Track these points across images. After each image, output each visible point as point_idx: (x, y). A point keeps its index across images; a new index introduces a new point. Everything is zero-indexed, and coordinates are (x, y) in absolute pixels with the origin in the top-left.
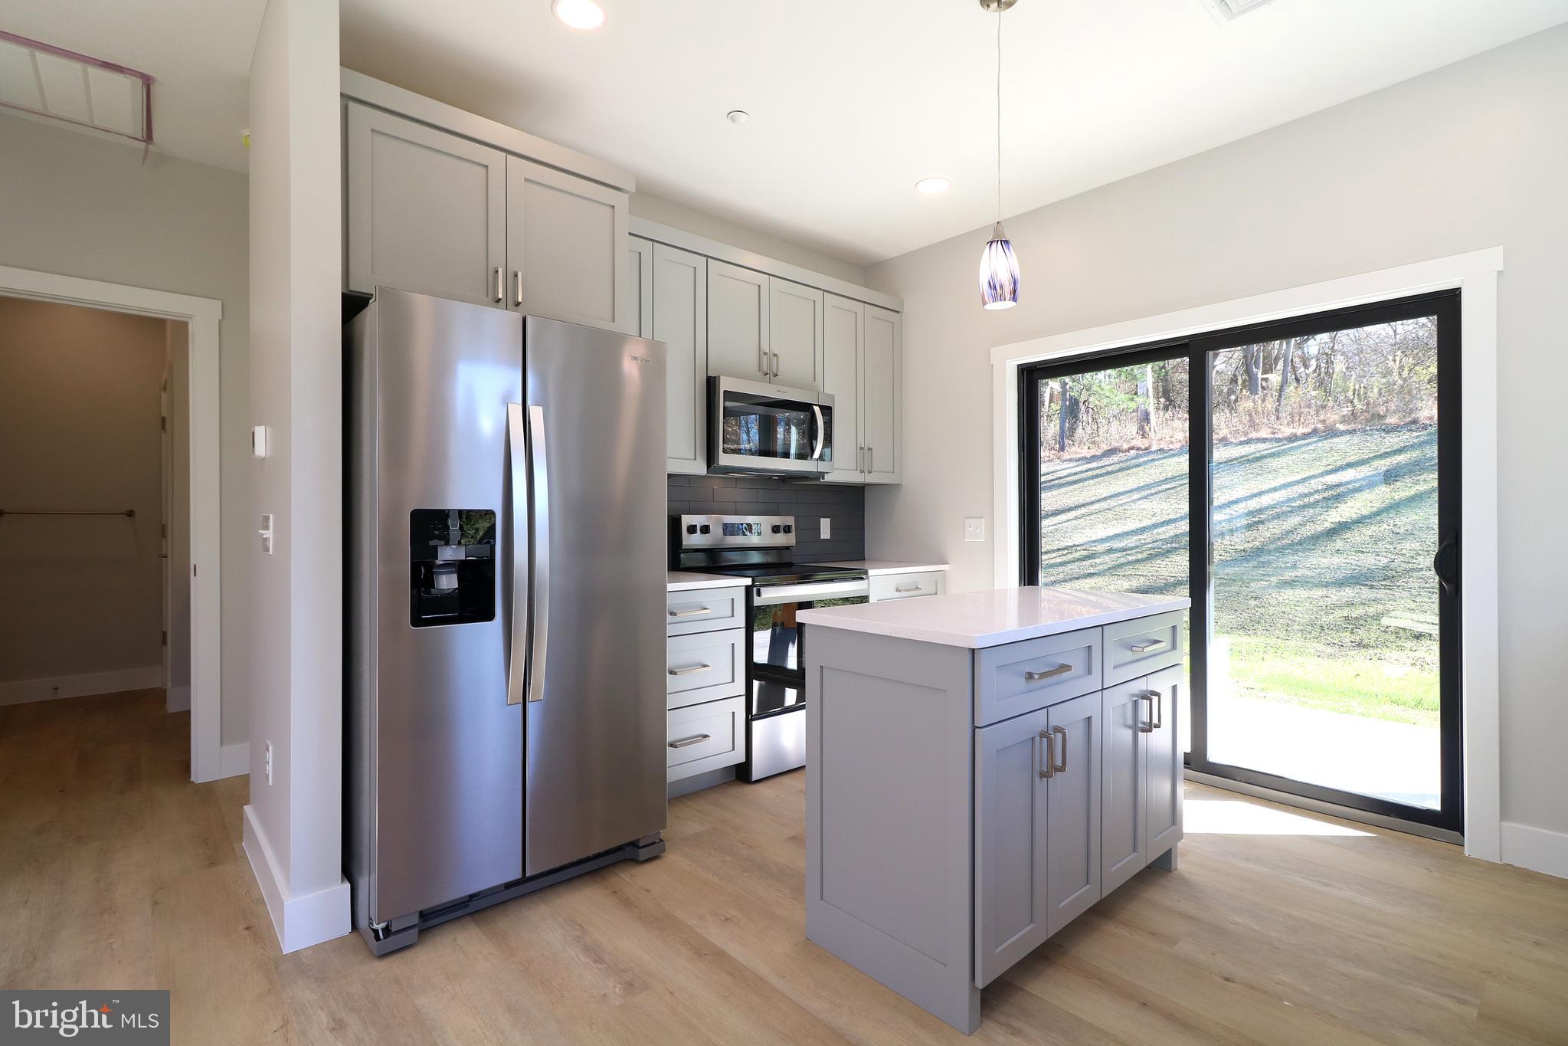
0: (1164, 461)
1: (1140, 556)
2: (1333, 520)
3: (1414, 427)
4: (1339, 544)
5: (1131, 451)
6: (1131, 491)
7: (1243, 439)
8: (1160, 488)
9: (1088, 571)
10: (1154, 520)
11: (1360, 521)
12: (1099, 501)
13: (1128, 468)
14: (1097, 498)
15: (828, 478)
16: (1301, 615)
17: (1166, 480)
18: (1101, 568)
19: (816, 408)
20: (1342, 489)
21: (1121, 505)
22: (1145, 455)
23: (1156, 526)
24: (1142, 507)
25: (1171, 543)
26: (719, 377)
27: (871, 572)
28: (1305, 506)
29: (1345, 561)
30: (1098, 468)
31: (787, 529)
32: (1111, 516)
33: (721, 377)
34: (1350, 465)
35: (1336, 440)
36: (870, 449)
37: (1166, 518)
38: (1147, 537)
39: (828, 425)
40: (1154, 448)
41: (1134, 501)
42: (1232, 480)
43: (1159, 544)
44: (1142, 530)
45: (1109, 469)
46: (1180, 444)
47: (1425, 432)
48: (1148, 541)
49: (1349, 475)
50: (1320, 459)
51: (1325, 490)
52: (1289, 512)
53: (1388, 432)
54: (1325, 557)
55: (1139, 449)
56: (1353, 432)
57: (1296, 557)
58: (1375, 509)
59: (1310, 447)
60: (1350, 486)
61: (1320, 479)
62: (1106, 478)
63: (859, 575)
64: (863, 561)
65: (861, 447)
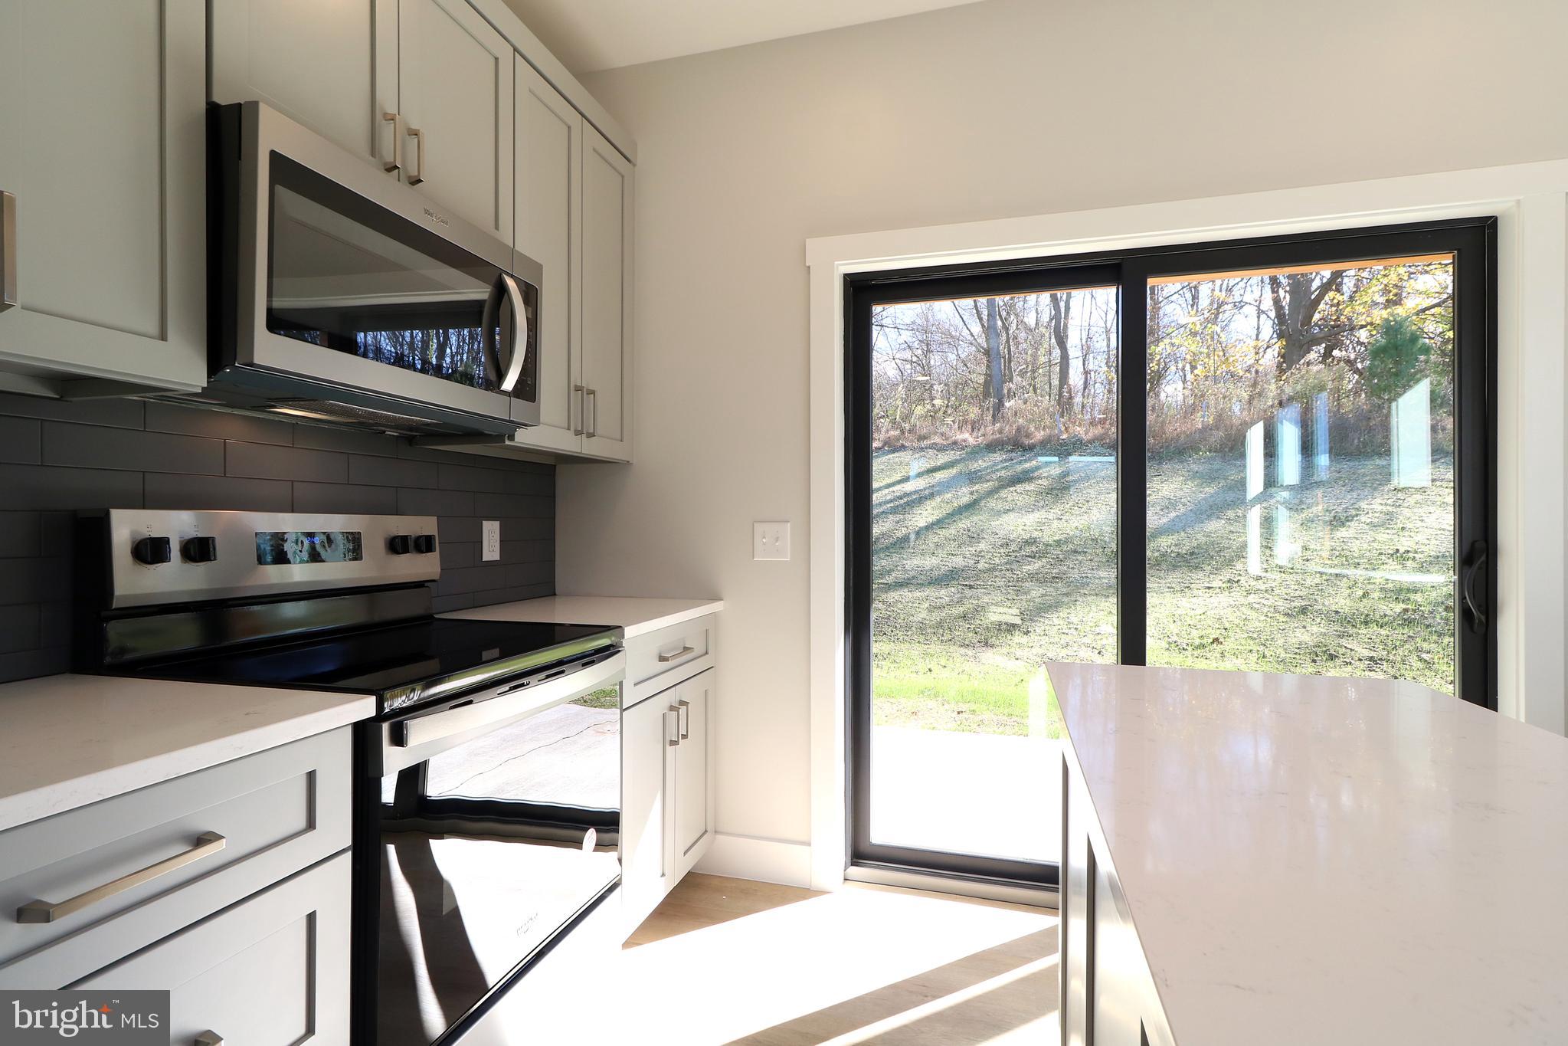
15: (524, 438)
19: (510, 283)
26: (254, 105)
27: (630, 632)
31: (424, 544)
33: (262, 107)
36: (591, 392)
64: (555, 594)
65: (576, 386)
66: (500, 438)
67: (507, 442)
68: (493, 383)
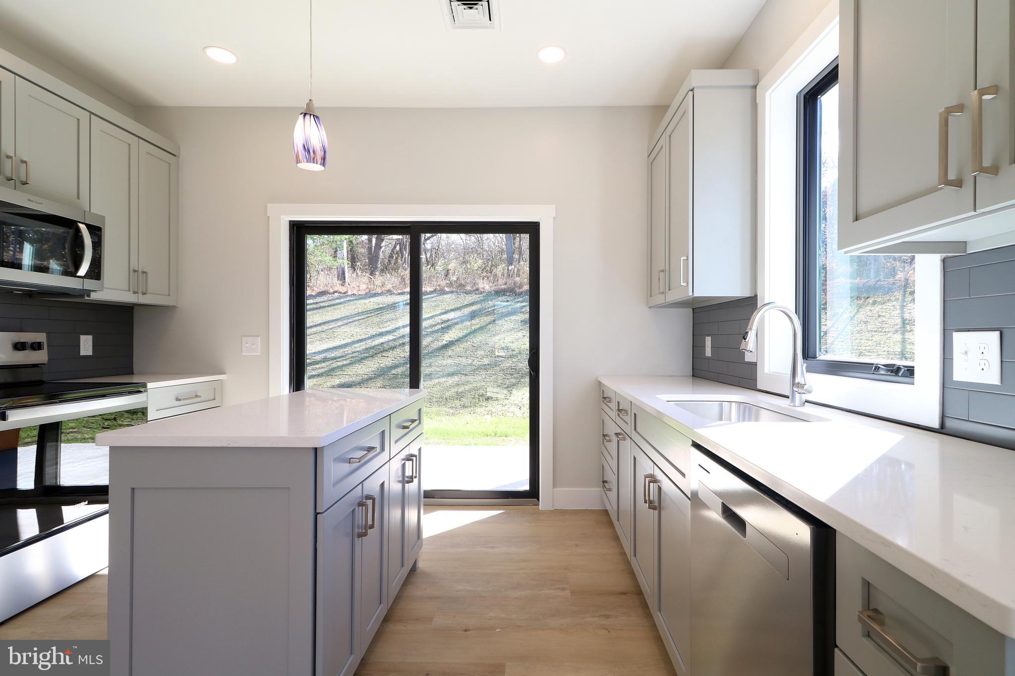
0: (356, 302)
1: (345, 362)
2: (447, 339)
3: (477, 292)
4: (450, 353)
5: (335, 294)
6: (337, 320)
7: (400, 291)
8: (355, 319)
9: (311, 374)
10: (352, 339)
11: (459, 340)
12: (316, 326)
13: (334, 305)
14: (314, 324)
15: (94, 296)
16: (436, 393)
17: (358, 313)
18: (320, 371)
19: (82, 227)
20: (449, 323)
21: (331, 329)
22: (344, 297)
23: (353, 343)
24: (345, 330)
25: (364, 353)
27: (150, 385)
28: (433, 332)
29: (453, 362)
30: (314, 303)
31: (36, 346)
32: (324, 336)
34: (452, 310)
35: (445, 296)
36: (144, 272)
37: (360, 338)
38: (348, 350)
39: (97, 245)
40: (350, 293)
41: (339, 326)
42: (396, 316)
43: (356, 354)
44: (345, 346)
45: (322, 304)
46: (364, 292)
47: (481, 295)
48: (349, 352)
49: (451, 315)
50: (438, 306)
51: (442, 323)
52: (426, 335)
53: (467, 294)
54: (444, 360)
55: (340, 293)
56: (452, 292)
57: (431, 360)
58: (464, 334)
59: (433, 299)
60: (453, 321)
61: (439, 317)
62: (320, 311)
63: (138, 389)
64: (133, 374)
65: (134, 270)
66: (82, 296)
67: (86, 298)
68: (73, 274)
